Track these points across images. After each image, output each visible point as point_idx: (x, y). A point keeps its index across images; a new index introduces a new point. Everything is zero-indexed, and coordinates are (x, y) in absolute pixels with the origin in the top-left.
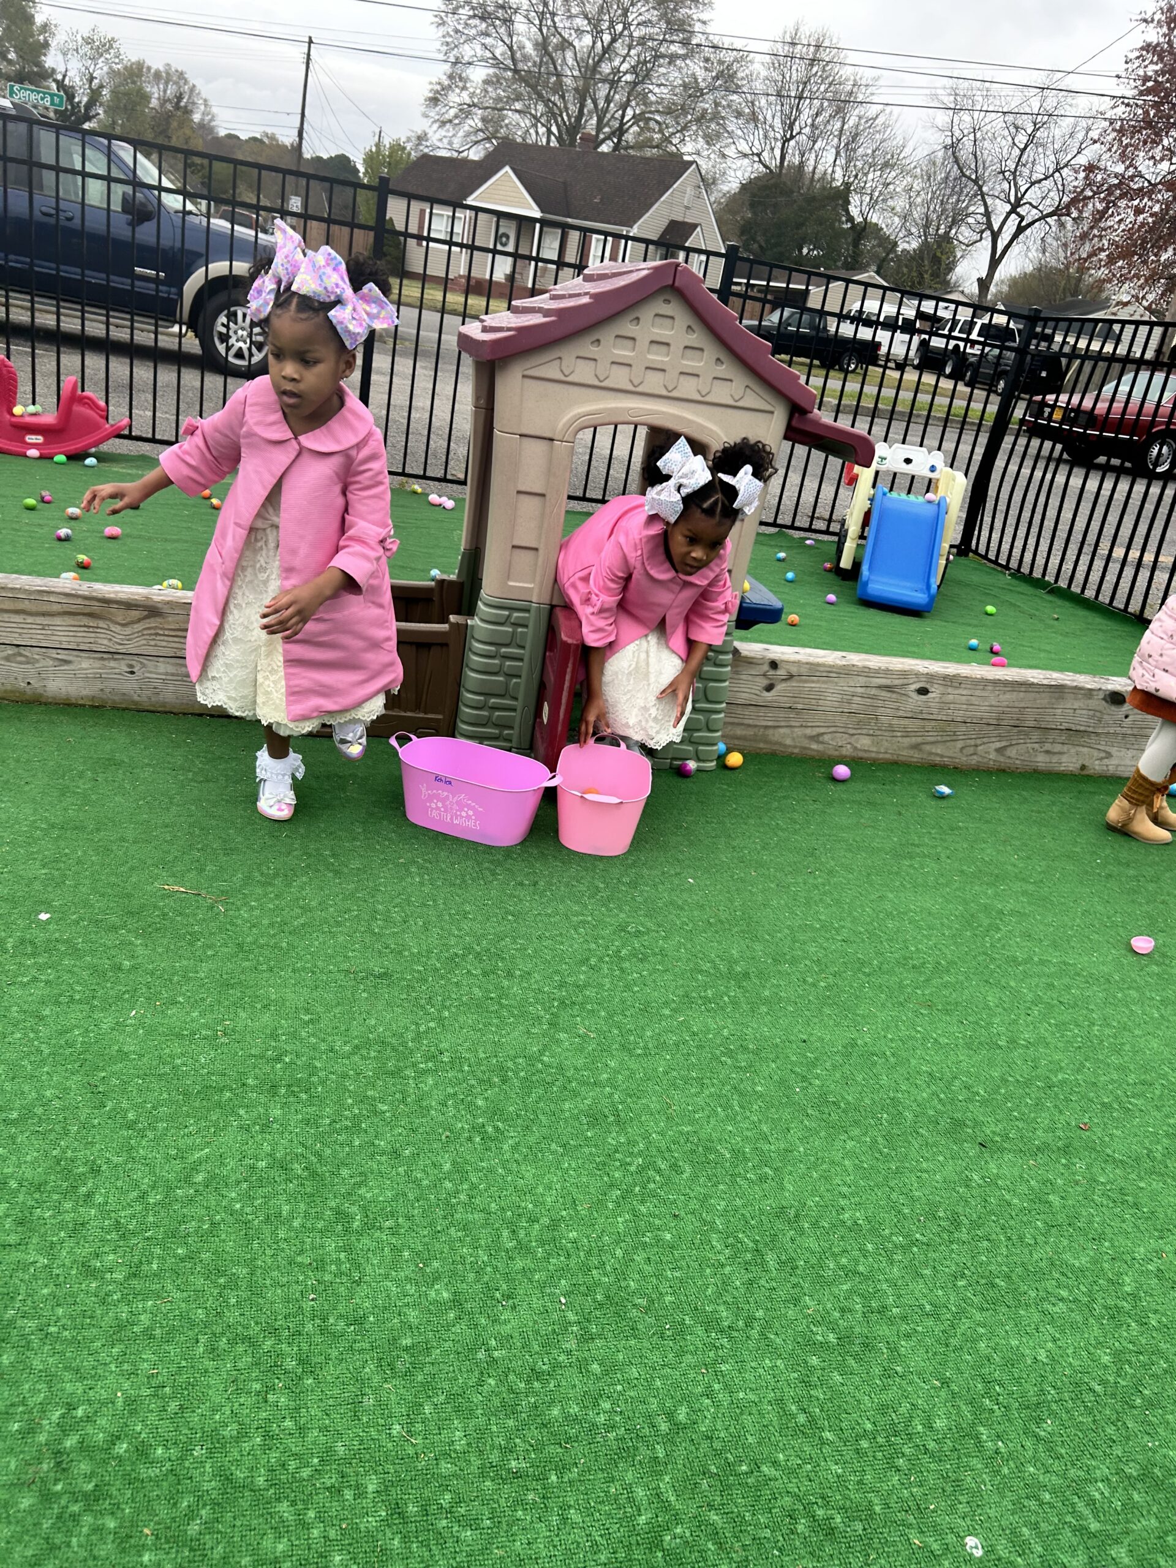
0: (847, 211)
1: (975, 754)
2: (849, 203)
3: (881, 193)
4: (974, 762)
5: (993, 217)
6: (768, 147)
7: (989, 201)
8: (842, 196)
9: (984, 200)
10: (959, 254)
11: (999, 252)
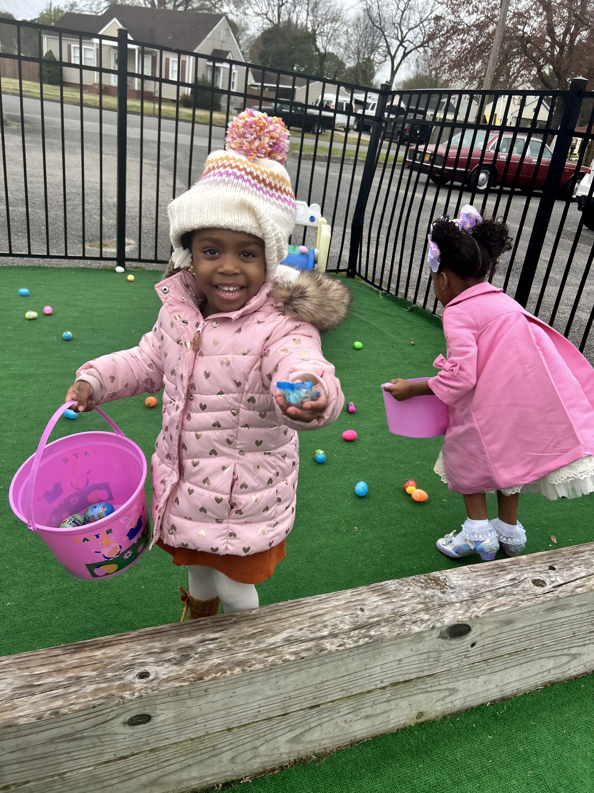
0: (315, 45)
1: (255, 757)
2: (316, 41)
3: (332, 35)
4: (256, 766)
5: (391, 48)
6: (271, 10)
7: (388, 40)
8: (312, 37)
9: (386, 39)
10: (376, 68)
11: (395, 67)
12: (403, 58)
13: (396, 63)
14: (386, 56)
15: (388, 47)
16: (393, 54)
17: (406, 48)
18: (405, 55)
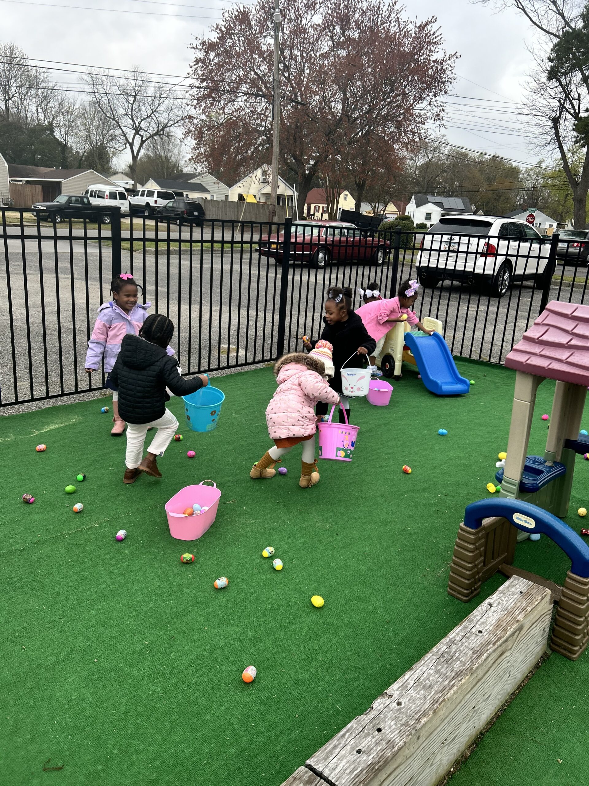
0: (54, 136)
2: (54, 133)
5: (128, 137)
7: (124, 129)
9: (121, 129)
11: (135, 154)
12: (141, 145)
13: (135, 149)
14: (125, 144)
15: (125, 135)
16: (131, 141)
17: (142, 137)
18: (143, 142)
